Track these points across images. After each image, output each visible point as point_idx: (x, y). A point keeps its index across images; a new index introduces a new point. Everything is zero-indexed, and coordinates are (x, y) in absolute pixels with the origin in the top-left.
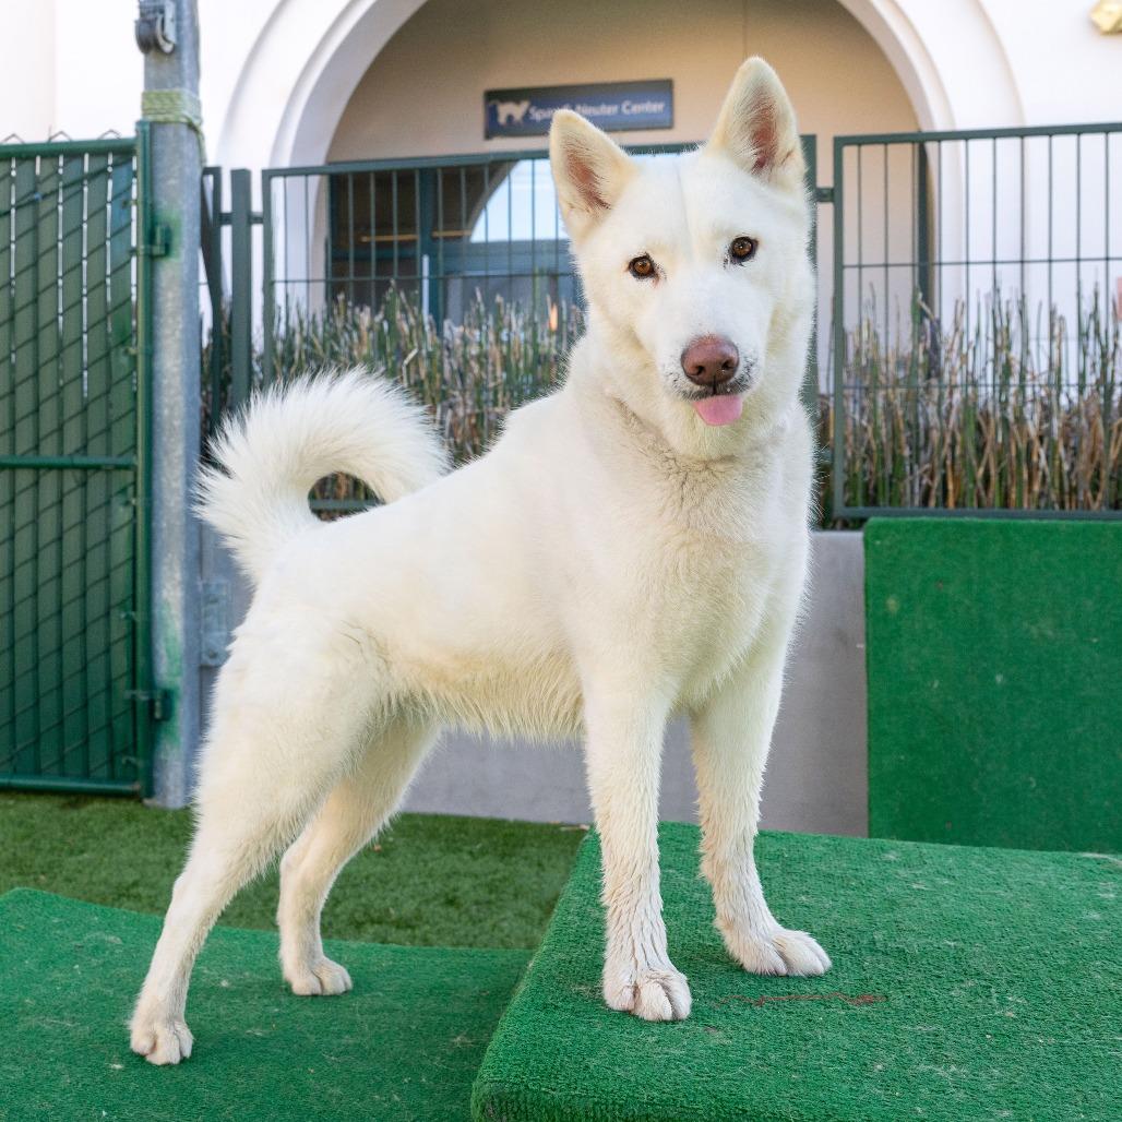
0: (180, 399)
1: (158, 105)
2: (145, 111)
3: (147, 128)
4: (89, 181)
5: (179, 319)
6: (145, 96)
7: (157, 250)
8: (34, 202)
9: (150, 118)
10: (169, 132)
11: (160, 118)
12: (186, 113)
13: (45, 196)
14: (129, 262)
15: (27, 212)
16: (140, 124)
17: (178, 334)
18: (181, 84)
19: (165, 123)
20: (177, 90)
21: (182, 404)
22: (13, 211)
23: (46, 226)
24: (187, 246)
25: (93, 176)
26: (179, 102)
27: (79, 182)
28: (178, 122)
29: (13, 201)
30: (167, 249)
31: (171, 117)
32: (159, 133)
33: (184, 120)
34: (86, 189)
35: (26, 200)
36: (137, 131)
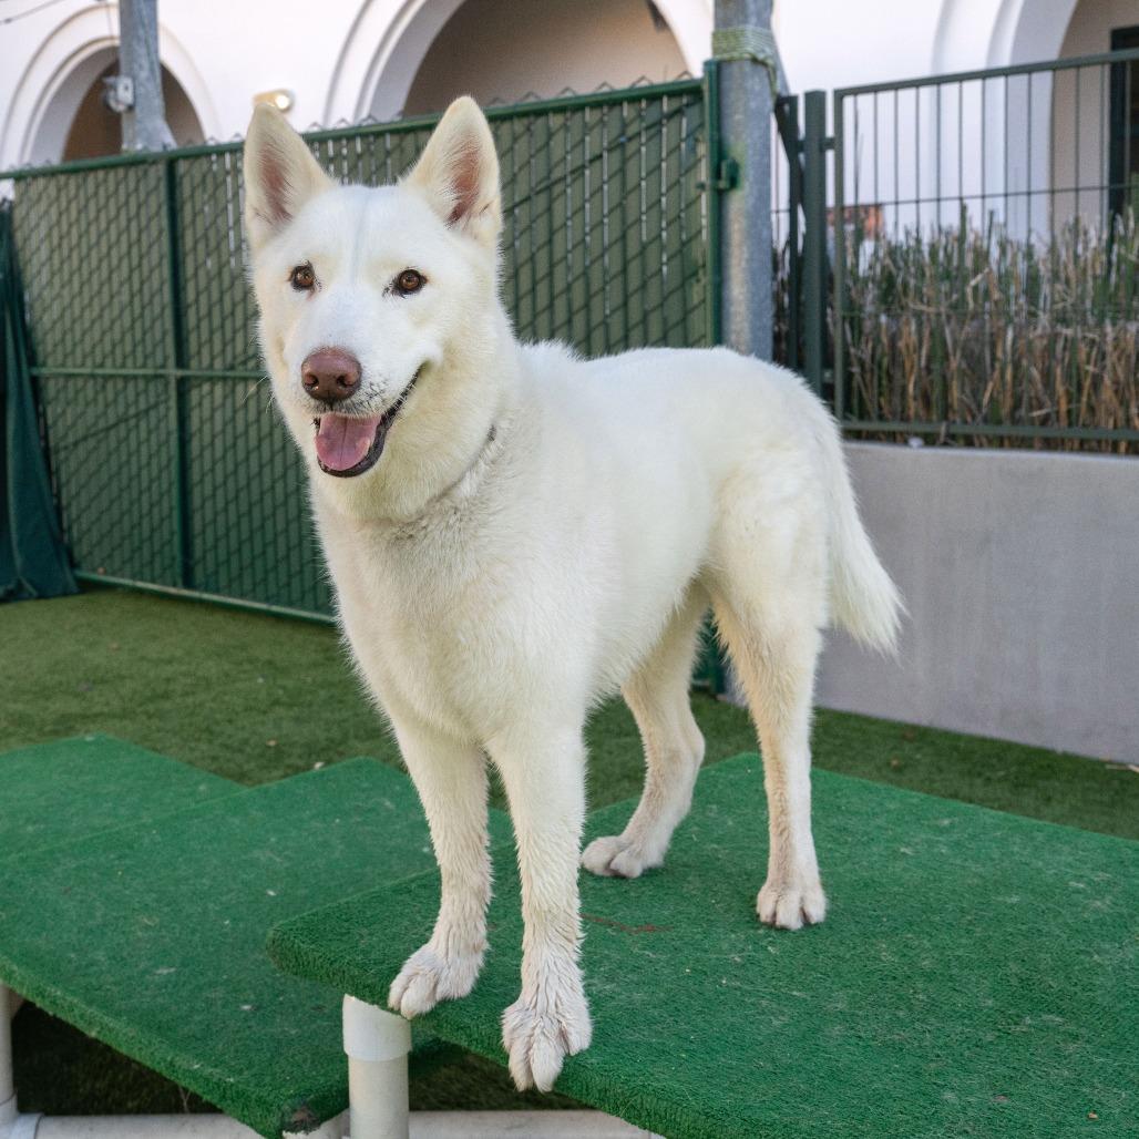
0: (746, 325)
1: (724, 45)
2: (715, 50)
3: (714, 68)
4: (668, 121)
5: (745, 249)
6: (715, 35)
7: (723, 184)
8: (622, 145)
9: (718, 57)
10: (735, 68)
11: (726, 56)
12: (750, 49)
13: (630, 139)
14: (700, 196)
15: (616, 155)
16: (707, 64)
17: (744, 264)
18: (745, 21)
19: (730, 61)
20: (741, 27)
21: (747, 330)
22: (605, 155)
23: (631, 166)
24: (751, 179)
25: (670, 116)
26: (741, 39)
27: (659, 124)
28: (741, 59)
29: (605, 144)
30: (734, 182)
31: (736, 54)
32: (726, 71)
33: (747, 56)
34: (664, 130)
35: (616, 143)
36: (705, 71)
